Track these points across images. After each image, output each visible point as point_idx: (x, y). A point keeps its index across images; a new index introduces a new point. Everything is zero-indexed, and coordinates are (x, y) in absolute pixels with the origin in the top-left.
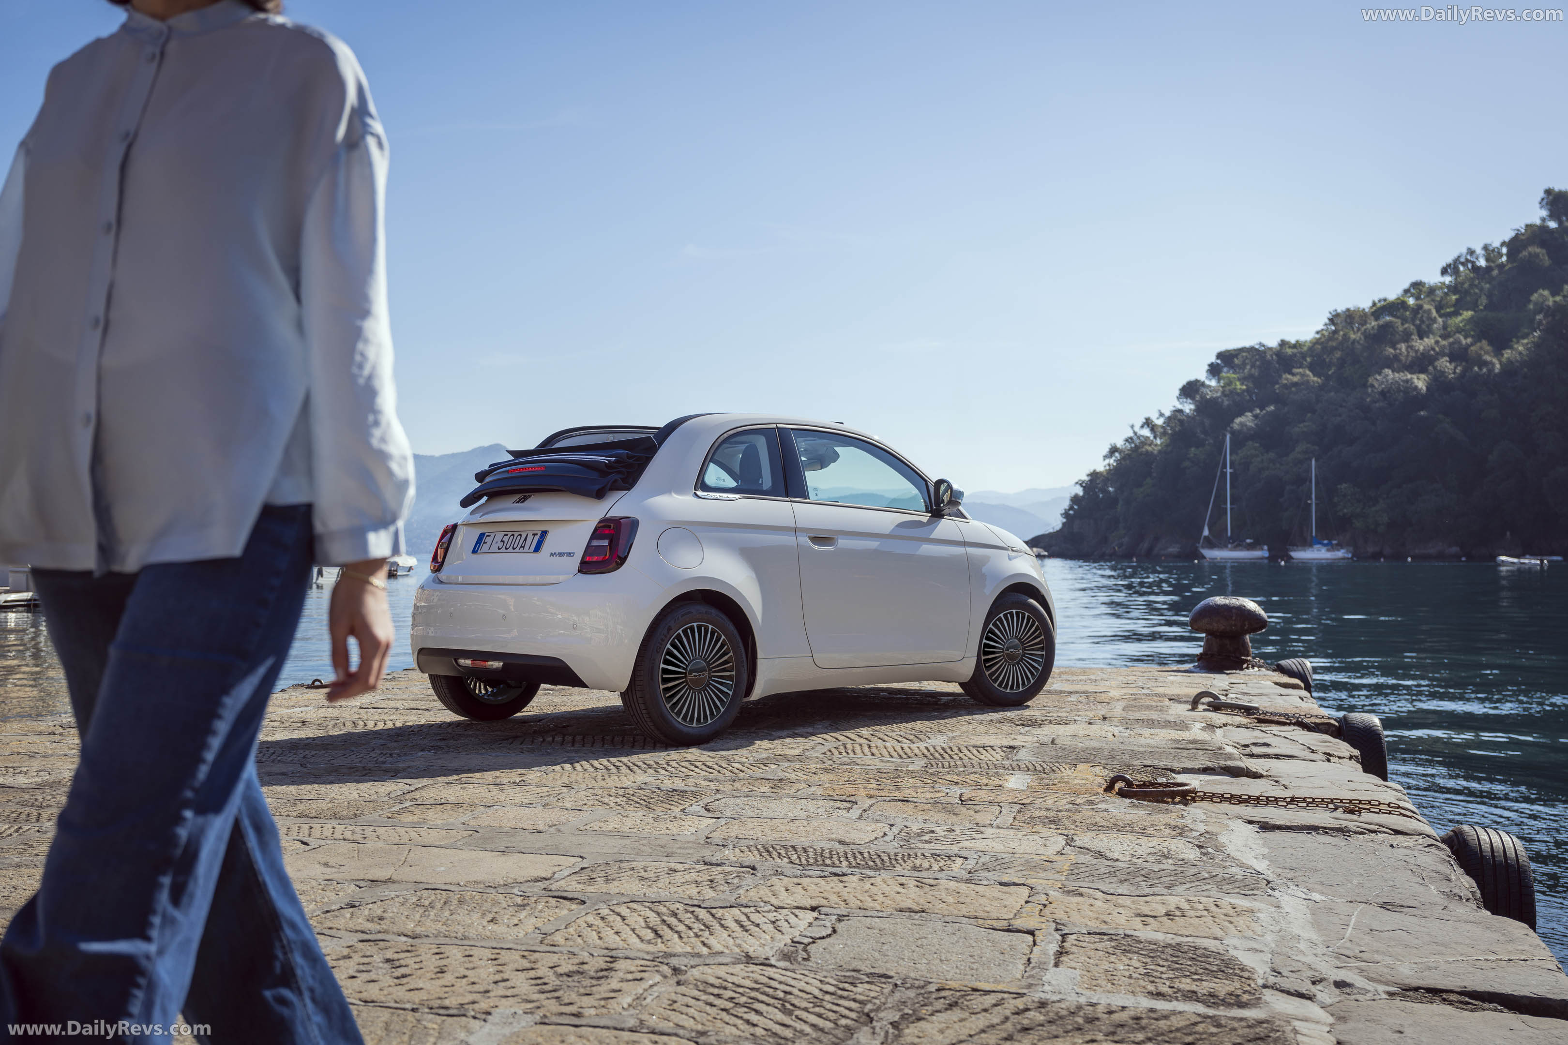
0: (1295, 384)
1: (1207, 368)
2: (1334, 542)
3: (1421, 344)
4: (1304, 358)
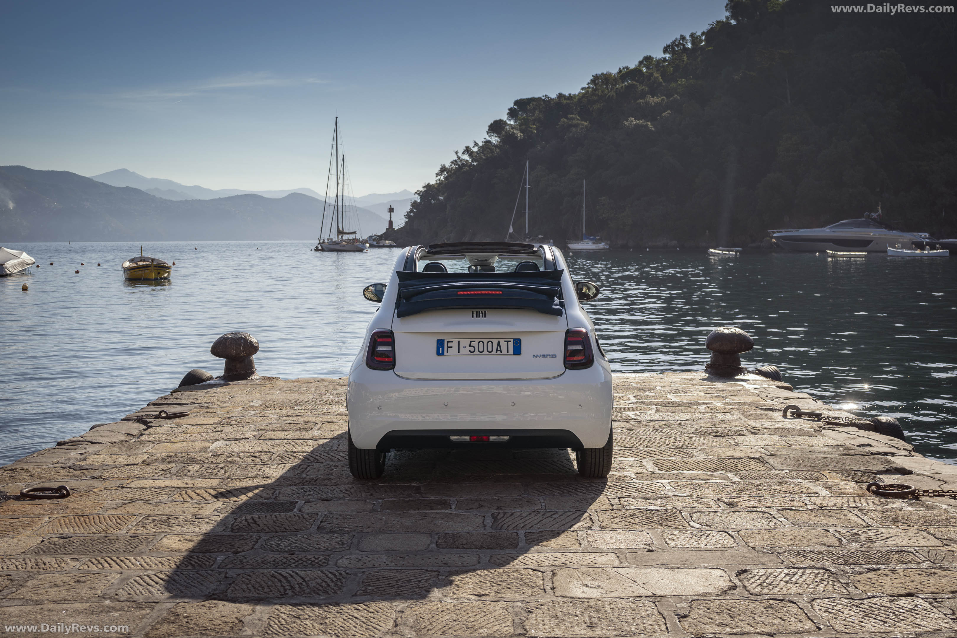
0: (570, 126)
1: (508, 111)
2: (597, 237)
3: (653, 101)
4: (575, 106)
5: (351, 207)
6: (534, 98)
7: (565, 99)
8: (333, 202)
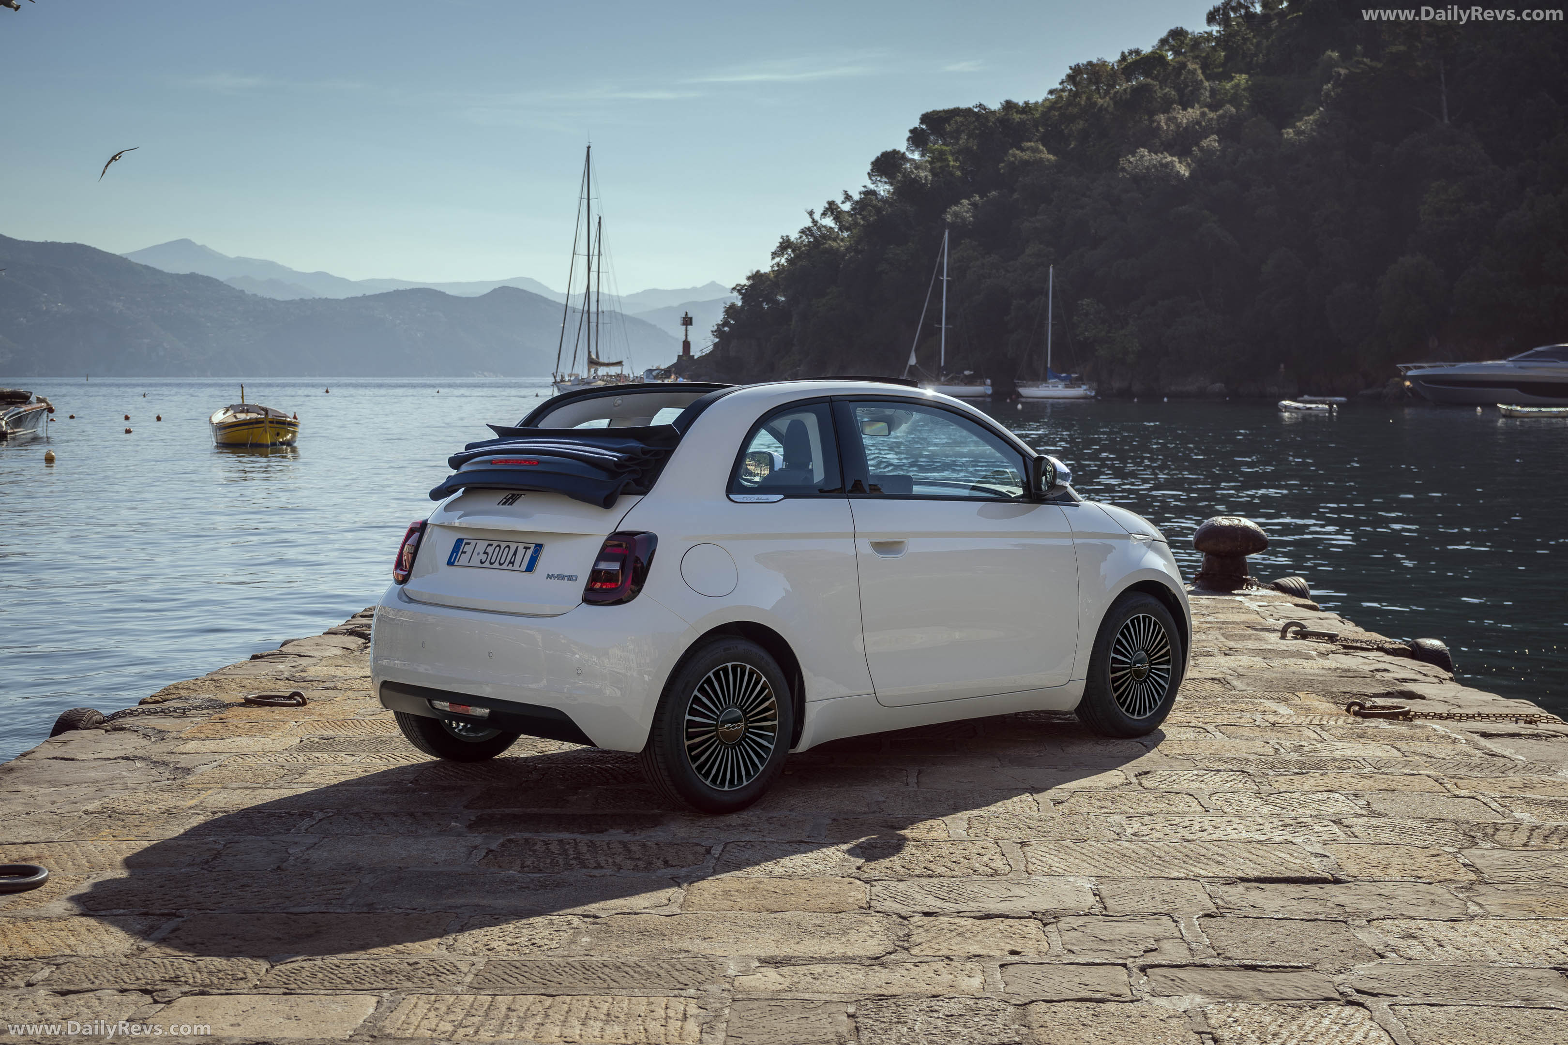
0: (1026, 163)
1: (908, 134)
2: (1074, 376)
3: (1184, 116)
4: (1036, 126)
5: (613, 314)
6: (958, 108)
7: (1018, 112)
8: (579, 304)
